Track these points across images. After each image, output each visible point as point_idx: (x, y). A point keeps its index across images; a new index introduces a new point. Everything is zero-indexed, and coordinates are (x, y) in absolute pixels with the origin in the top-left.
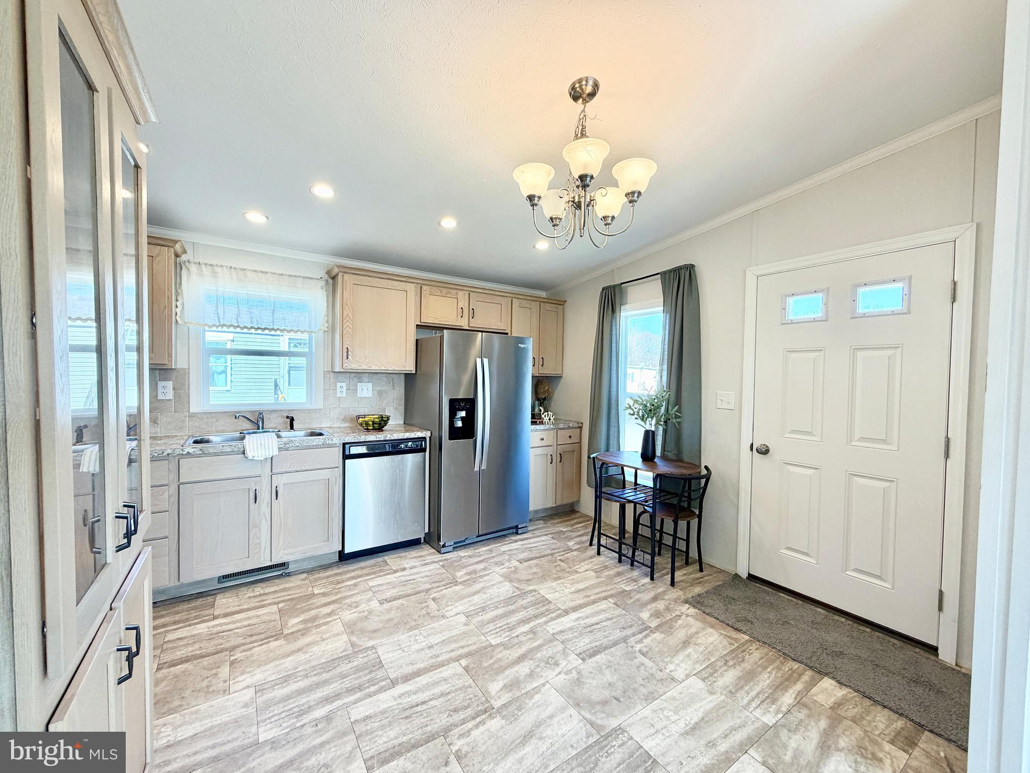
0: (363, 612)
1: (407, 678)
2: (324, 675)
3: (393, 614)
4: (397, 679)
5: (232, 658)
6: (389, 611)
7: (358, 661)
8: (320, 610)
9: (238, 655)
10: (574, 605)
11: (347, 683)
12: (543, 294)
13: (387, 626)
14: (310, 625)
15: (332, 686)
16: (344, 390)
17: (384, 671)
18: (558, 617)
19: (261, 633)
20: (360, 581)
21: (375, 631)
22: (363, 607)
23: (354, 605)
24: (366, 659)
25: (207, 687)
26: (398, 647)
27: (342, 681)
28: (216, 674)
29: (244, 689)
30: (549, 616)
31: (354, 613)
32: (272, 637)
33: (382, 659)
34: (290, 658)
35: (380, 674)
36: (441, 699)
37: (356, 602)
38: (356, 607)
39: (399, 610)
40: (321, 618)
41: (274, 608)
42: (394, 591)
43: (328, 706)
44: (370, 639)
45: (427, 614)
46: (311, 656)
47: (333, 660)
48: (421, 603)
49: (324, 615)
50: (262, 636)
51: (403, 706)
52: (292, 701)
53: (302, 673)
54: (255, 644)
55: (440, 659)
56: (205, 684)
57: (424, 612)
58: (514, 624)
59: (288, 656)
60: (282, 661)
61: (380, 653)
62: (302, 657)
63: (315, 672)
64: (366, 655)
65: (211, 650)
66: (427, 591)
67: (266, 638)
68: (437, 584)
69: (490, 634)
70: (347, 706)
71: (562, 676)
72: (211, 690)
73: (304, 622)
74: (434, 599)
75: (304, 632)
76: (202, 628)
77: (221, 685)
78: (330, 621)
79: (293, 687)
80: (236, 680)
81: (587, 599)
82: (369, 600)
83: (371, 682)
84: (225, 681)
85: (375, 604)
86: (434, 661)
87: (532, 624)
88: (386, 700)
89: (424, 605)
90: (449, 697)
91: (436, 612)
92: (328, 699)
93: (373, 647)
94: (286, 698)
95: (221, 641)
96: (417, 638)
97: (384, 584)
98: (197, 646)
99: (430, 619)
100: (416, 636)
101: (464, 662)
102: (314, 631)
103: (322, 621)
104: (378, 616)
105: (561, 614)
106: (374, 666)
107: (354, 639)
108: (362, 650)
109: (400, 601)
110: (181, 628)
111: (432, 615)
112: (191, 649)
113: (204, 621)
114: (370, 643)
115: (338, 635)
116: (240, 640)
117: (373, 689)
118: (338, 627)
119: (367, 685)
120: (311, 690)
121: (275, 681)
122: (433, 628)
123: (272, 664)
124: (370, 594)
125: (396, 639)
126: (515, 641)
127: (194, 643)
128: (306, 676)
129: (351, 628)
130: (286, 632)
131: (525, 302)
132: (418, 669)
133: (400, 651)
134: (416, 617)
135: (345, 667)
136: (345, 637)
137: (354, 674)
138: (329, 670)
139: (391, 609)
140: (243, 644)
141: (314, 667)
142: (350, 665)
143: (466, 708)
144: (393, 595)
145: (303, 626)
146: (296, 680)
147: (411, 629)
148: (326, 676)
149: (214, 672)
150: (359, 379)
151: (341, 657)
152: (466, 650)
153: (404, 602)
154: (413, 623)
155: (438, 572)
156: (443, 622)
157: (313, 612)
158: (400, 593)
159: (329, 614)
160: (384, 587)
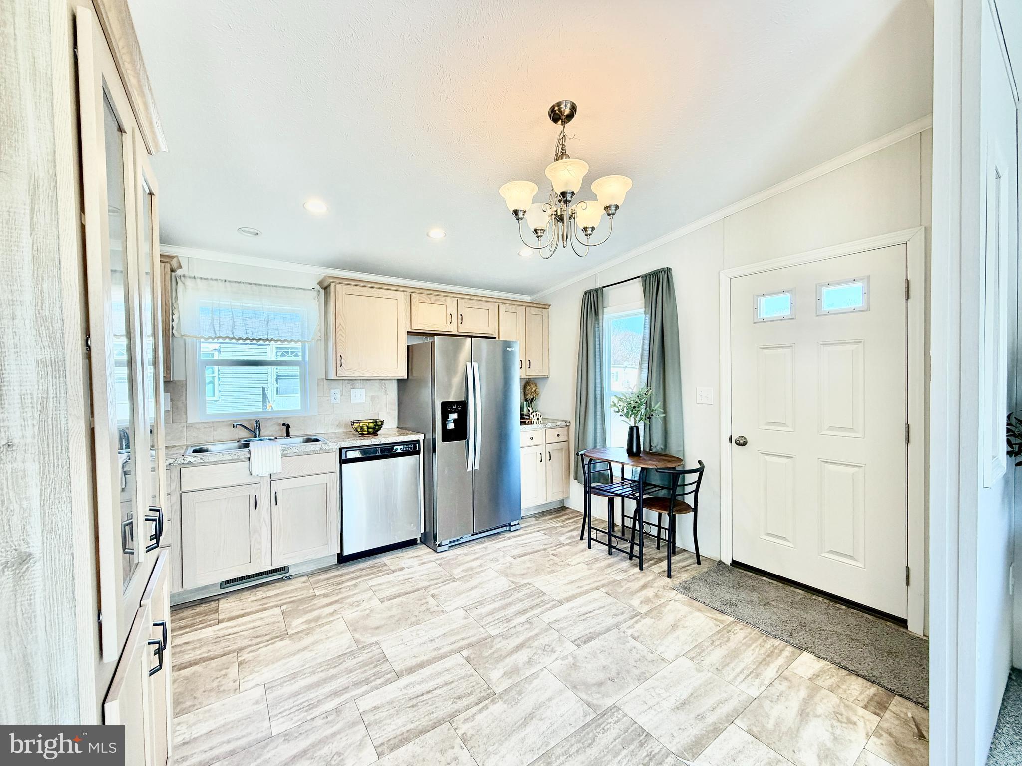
0: (365, 610)
1: (411, 670)
2: (331, 670)
3: (394, 612)
4: (402, 672)
5: (240, 659)
6: (390, 609)
7: (364, 656)
8: (323, 610)
9: (245, 656)
10: (568, 596)
11: (356, 676)
12: (528, 298)
13: (389, 622)
14: (313, 625)
15: (339, 681)
16: (338, 396)
17: (389, 665)
18: (554, 607)
19: (266, 635)
20: (360, 582)
21: (377, 628)
22: (364, 605)
23: (357, 604)
24: (370, 655)
25: (218, 686)
26: (401, 642)
27: (347, 676)
28: (225, 675)
29: (254, 687)
30: (545, 607)
31: (357, 611)
32: (277, 637)
33: (386, 653)
34: (296, 657)
35: (385, 667)
36: (445, 688)
37: (357, 602)
38: (358, 606)
39: (400, 608)
40: (325, 617)
41: (277, 611)
42: (394, 590)
43: (337, 699)
44: (373, 635)
45: (427, 610)
46: (316, 654)
47: (339, 656)
48: (421, 600)
49: (327, 615)
50: (268, 638)
51: (409, 696)
52: (301, 696)
53: (308, 670)
54: (261, 645)
55: (442, 651)
56: (215, 684)
57: (424, 608)
58: (511, 615)
59: (294, 654)
60: (289, 660)
61: (383, 648)
62: (307, 655)
63: (322, 668)
64: (370, 650)
65: (219, 652)
66: (426, 588)
67: (272, 639)
68: (436, 582)
69: (488, 625)
70: (355, 699)
71: (559, 662)
72: (221, 689)
73: (308, 622)
74: (433, 596)
75: (308, 632)
76: (208, 633)
77: (231, 684)
78: (334, 620)
79: (302, 683)
80: (246, 679)
81: (580, 590)
82: (370, 599)
83: (377, 675)
84: (235, 681)
85: (375, 603)
86: (435, 653)
87: (528, 615)
88: (392, 691)
89: (424, 601)
90: (453, 685)
91: (436, 608)
92: (337, 692)
93: (377, 643)
94: (297, 694)
95: (227, 644)
96: (418, 632)
97: (383, 584)
98: (204, 649)
99: (430, 614)
100: (417, 630)
101: (465, 653)
102: (318, 630)
103: (325, 621)
104: (379, 614)
105: (555, 605)
106: (379, 661)
107: (357, 636)
108: (366, 646)
109: (400, 599)
110: (186, 633)
111: (432, 610)
112: (198, 652)
113: (210, 626)
114: (374, 640)
115: (342, 633)
116: (246, 642)
117: (379, 681)
118: (340, 626)
119: (373, 678)
120: (319, 686)
121: (284, 679)
122: (433, 623)
123: (280, 663)
124: (370, 593)
125: (398, 634)
126: (513, 631)
127: (201, 646)
128: (314, 673)
129: (353, 627)
130: (291, 632)
131: (511, 306)
132: (421, 662)
133: (403, 646)
134: (417, 614)
135: (350, 663)
136: (349, 635)
137: (360, 669)
138: (336, 666)
139: (392, 607)
140: (250, 646)
141: (320, 664)
142: (355, 661)
143: (469, 694)
144: (393, 594)
145: (307, 626)
146: (305, 676)
147: (412, 625)
148: (333, 672)
149: (223, 672)
150: (352, 385)
151: (346, 654)
152: (466, 642)
153: (405, 600)
154: (414, 619)
155: (436, 570)
156: (443, 616)
157: (316, 614)
158: (399, 592)
159: (332, 614)
160: (384, 587)
